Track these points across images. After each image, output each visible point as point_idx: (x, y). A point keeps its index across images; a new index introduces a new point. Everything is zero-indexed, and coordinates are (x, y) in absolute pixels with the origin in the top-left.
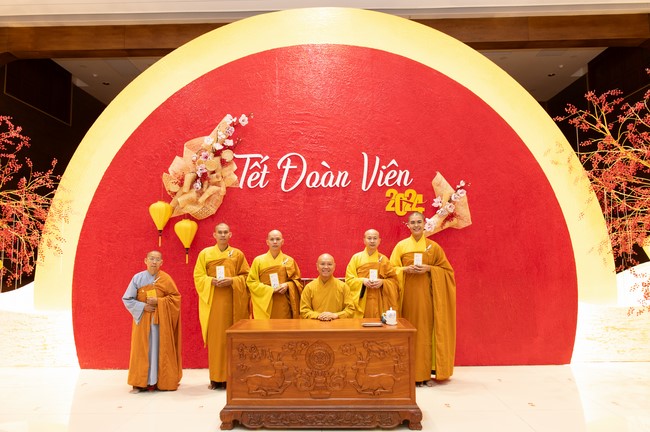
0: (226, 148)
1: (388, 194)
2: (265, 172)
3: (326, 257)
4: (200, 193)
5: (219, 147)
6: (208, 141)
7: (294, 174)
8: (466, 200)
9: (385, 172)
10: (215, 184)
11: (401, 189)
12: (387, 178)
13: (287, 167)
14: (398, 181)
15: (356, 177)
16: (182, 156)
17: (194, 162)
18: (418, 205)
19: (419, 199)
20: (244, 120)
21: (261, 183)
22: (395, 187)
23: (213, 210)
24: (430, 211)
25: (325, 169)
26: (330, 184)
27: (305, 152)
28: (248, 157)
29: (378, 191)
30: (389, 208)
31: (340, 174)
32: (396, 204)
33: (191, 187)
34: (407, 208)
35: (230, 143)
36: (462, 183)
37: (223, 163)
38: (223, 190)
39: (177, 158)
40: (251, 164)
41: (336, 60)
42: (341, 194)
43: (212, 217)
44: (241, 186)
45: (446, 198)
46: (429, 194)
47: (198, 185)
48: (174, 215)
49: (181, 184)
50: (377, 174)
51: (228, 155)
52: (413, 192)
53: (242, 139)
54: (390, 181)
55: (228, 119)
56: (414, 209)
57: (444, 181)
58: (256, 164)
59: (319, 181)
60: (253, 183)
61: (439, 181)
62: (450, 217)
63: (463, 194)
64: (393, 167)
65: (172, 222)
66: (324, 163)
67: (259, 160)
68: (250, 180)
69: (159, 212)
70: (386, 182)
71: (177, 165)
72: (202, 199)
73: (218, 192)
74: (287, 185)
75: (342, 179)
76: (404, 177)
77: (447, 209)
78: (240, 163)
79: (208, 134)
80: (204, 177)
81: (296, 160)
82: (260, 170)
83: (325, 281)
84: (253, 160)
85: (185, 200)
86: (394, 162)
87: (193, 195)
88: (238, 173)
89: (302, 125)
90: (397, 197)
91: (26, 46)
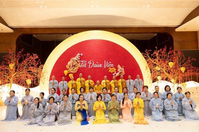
0: (78, 60)
1: (109, 69)
2: (86, 64)
3: (98, 81)
4: (74, 69)
5: (77, 60)
6: (75, 58)
7: (91, 65)
8: (124, 70)
9: (109, 64)
10: (76, 67)
11: (112, 68)
12: (109, 65)
13: (90, 63)
14: (111, 66)
15: (103, 65)
16: (70, 61)
17: (72, 63)
18: (115, 71)
19: (115, 69)
20: (82, 54)
21: (85, 66)
22: (111, 67)
23: (76, 72)
24: (117, 72)
25: (97, 64)
26: (98, 67)
27: (93, 60)
28: (82, 61)
29: (107, 68)
30: (109, 71)
31: (100, 65)
32: (111, 70)
33: (72, 67)
34: (113, 71)
35: (79, 59)
36: (123, 67)
37: (78, 63)
38: (78, 68)
39: (69, 62)
40: (83, 63)
41: (99, 42)
42: (100, 69)
43: (76, 73)
44: (81, 67)
45: (120, 70)
46: (117, 69)
47: (73, 67)
48: (69, 73)
49: (70, 67)
50: (107, 65)
51: (79, 61)
52: (114, 68)
53: (81, 58)
54: (110, 66)
55: (79, 54)
56: (114, 71)
57: (120, 66)
58: (84, 63)
59: (96, 66)
60: (84, 66)
61: (119, 66)
62: (121, 73)
63: (123, 69)
64: (110, 63)
65: (68, 74)
66: (97, 63)
67: (85, 62)
68: (83, 66)
69: (66, 72)
70: (109, 66)
71: (69, 63)
72: (74, 70)
73: (77, 68)
74: (90, 67)
75: (100, 66)
76: (112, 65)
77: (120, 71)
78: (81, 62)
79: (75, 57)
80: (74, 66)
81: (92, 62)
82: (85, 64)
83: (98, 85)
84: (83, 62)
85: (71, 70)
86: (110, 62)
87: (72, 69)
88: (81, 65)
89: (93, 55)
90: (111, 69)
91: (28, 32)
